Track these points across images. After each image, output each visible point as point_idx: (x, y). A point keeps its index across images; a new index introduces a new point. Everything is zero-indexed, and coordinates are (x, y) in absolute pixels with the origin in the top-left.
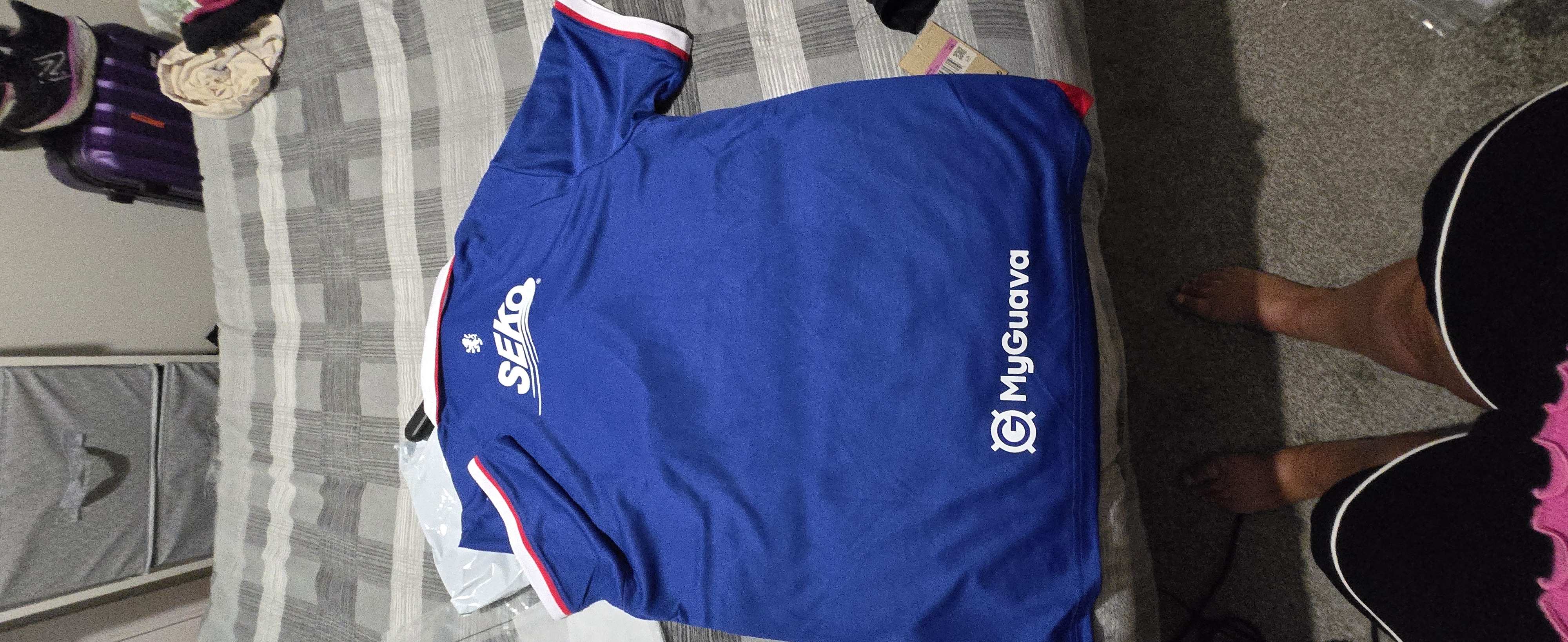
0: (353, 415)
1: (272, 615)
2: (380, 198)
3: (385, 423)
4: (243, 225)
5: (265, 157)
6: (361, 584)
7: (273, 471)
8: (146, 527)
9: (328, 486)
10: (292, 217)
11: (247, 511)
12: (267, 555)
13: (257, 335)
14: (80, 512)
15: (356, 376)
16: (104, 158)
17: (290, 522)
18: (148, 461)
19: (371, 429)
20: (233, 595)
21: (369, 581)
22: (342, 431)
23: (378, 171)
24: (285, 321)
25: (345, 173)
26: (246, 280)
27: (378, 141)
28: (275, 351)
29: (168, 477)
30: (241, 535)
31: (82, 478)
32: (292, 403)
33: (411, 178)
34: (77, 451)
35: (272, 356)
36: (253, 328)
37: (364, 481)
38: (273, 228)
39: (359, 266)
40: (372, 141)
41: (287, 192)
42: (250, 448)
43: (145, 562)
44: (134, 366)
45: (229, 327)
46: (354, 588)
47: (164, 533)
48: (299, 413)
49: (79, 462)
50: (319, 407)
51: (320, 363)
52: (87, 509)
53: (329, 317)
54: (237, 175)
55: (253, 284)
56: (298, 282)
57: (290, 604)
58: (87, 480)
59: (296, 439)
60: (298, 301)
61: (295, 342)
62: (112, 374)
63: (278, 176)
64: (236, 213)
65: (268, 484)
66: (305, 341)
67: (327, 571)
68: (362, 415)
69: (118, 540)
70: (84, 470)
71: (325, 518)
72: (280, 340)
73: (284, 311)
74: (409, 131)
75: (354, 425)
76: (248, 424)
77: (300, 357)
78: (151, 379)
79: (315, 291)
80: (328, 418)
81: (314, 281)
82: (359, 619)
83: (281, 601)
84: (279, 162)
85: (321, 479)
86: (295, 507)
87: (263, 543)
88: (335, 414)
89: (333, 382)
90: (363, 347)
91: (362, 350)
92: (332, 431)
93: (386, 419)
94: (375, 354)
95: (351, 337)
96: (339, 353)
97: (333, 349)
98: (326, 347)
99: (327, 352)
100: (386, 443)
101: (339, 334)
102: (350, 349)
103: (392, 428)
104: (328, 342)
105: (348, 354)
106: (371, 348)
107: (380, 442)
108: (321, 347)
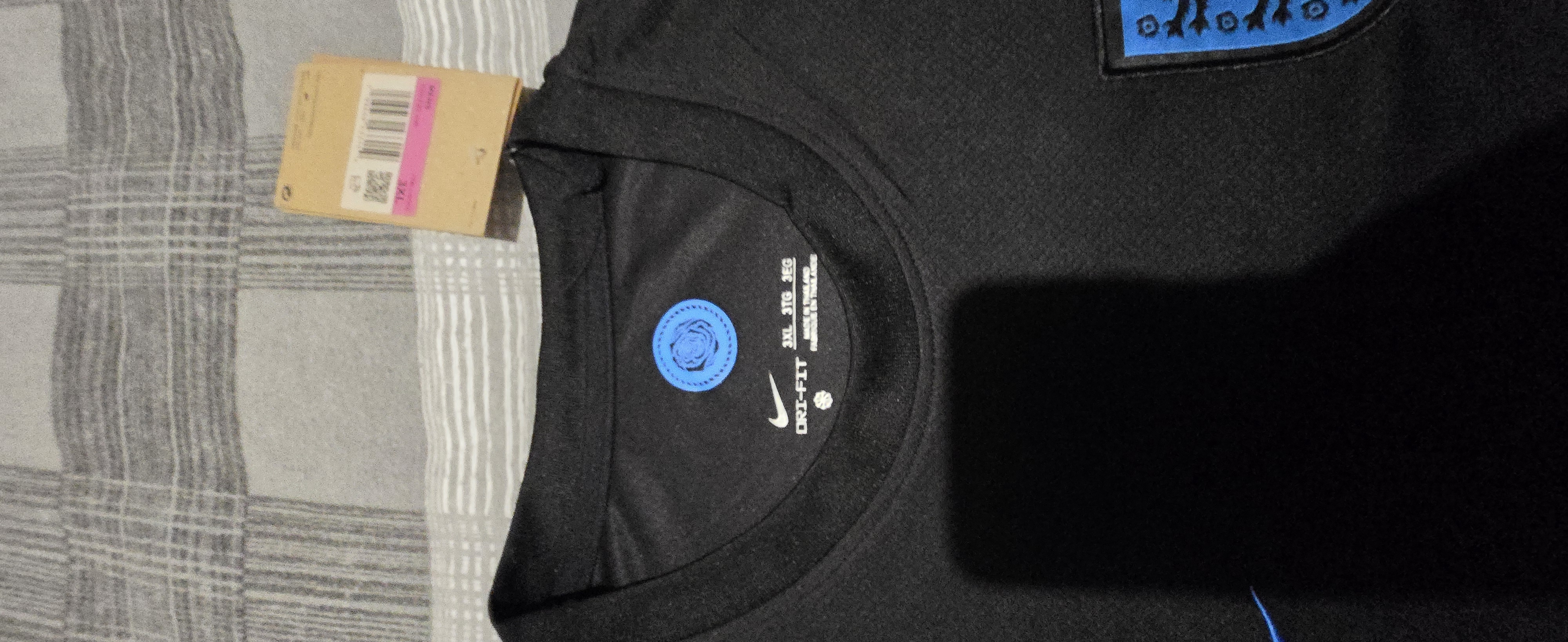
0: (210, 493)
3: (359, 531)
15: (221, 340)
19: (292, 548)
22: (162, 552)
50: (49, 458)
51: (50, 295)
53: (89, 123)
68: (253, 491)
75: (218, 531)
79: (26, 33)
80: (91, 500)
88: (126, 483)
89: (112, 364)
90: (248, 232)
91: (244, 240)
92: (110, 549)
93: (369, 512)
94: (308, 254)
95: (191, 193)
96: (138, 252)
97: (111, 239)
98: (78, 232)
99: (82, 251)
100: (364, 605)
101: (135, 183)
102: (187, 237)
103: (396, 548)
104: (84, 216)
105: (181, 257)
106: (287, 232)
107: (345, 604)
108: (54, 233)
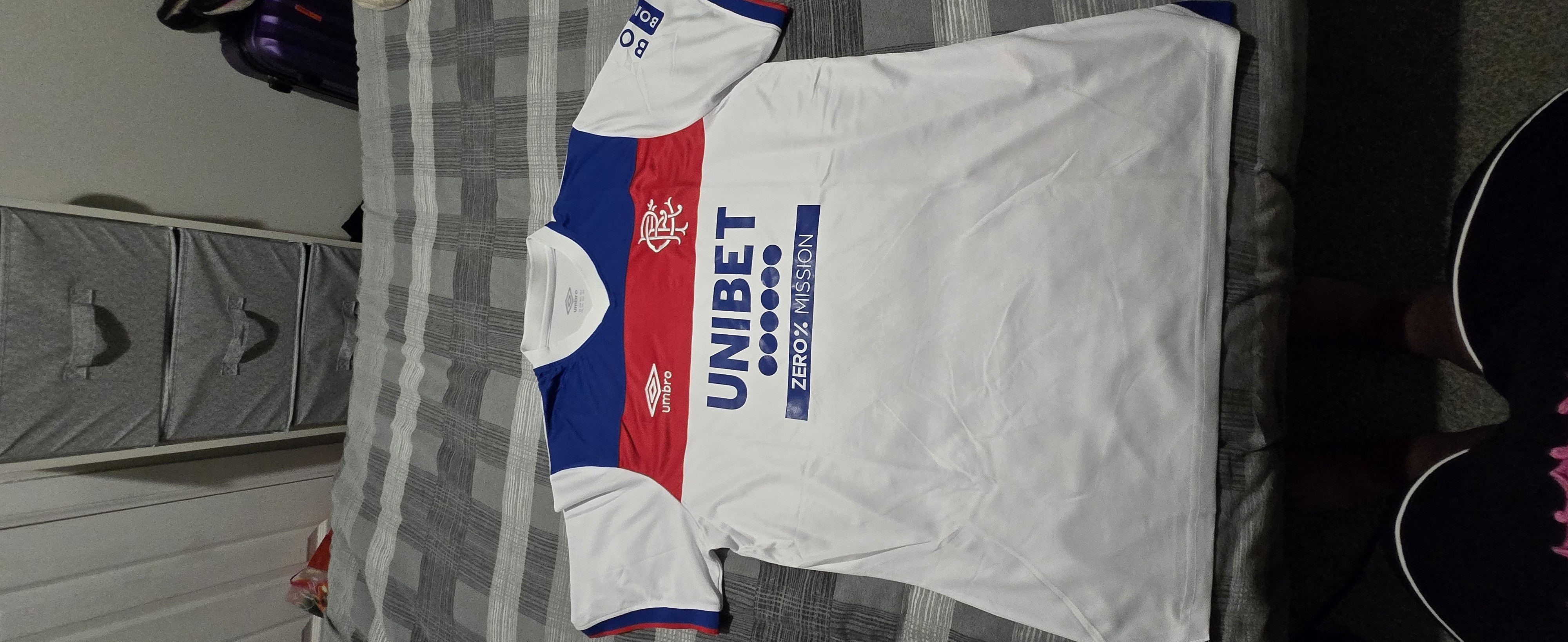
0: (483, 305)
1: (396, 480)
2: (524, 97)
3: (510, 316)
4: (393, 116)
5: (418, 50)
6: (479, 463)
7: (406, 350)
8: (290, 389)
9: (454, 370)
10: (438, 110)
11: (379, 383)
12: (395, 426)
13: (398, 222)
14: (238, 366)
15: (488, 268)
16: (270, 45)
17: (417, 399)
18: (294, 330)
19: (497, 320)
20: (364, 457)
21: (486, 460)
22: (472, 319)
23: (523, 69)
24: (424, 210)
25: (492, 70)
26: (392, 169)
27: (526, 40)
28: (414, 238)
29: (309, 347)
30: (373, 405)
31: (242, 337)
32: (426, 289)
33: (555, 77)
34: (238, 312)
35: (411, 243)
36: (395, 215)
37: (488, 368)
38: (420, 121)
39: (497, 164)
40: (520, 40)
41: (434, 86)
42: (386, 327)
43: (288, 420)
44: (286, 242)
45: (374, 213)
46: (472, 466)
47: (303, 397)
48: (432, 299)
49: (241, 322)
50: (451, 295)
51: (455, 254)
52: (243, 366)
53: (465, 210)
54: (390, 67)
55: (397, 173)
56: (439, 174)
57: (413, 471)
58: (246, 339)
59: (427, 323)
60: (437, 192)
61: (433, 231)
62: (268, 246)
63: (427, 70)
64: (386, 103)
65: (400, 362)
66: (441, 232)
67: (449, 446)
68: (491, 306)
69: (267, 398)
70: (244, 330)
71: (450, 397)
72: (418, 229)
73: (423, 201)
74: (557, 31)
75: (484, 315)
76: (386, 304)
77: (436, 246)
78: (300, 256)
79: (454, 184)
80: (459, 306)
81: (453, 175)
82: (476, 494)
83: (405, 467)
84: (428, 55)
85: (449, 362)
86: (423, 384)
87: (392, 414)
88: (466, 302)
89: (466, 273)
90: (497, 242)
91: (494, 244)
92: (462, 318)
93: (513, 312)
94: (507, 249)
95: (486, 231)
96: (474, 245)
97: (468, 241)
98: (461, 239)
99: (462, 243)
100: (511, 334)
101: (473, 227)
102: (484, 242)
103: (517, 321)
104: (463, 235)
105: (482, 247)
106: (504, 243)
107: (506, 334)
108: (456, 238)
